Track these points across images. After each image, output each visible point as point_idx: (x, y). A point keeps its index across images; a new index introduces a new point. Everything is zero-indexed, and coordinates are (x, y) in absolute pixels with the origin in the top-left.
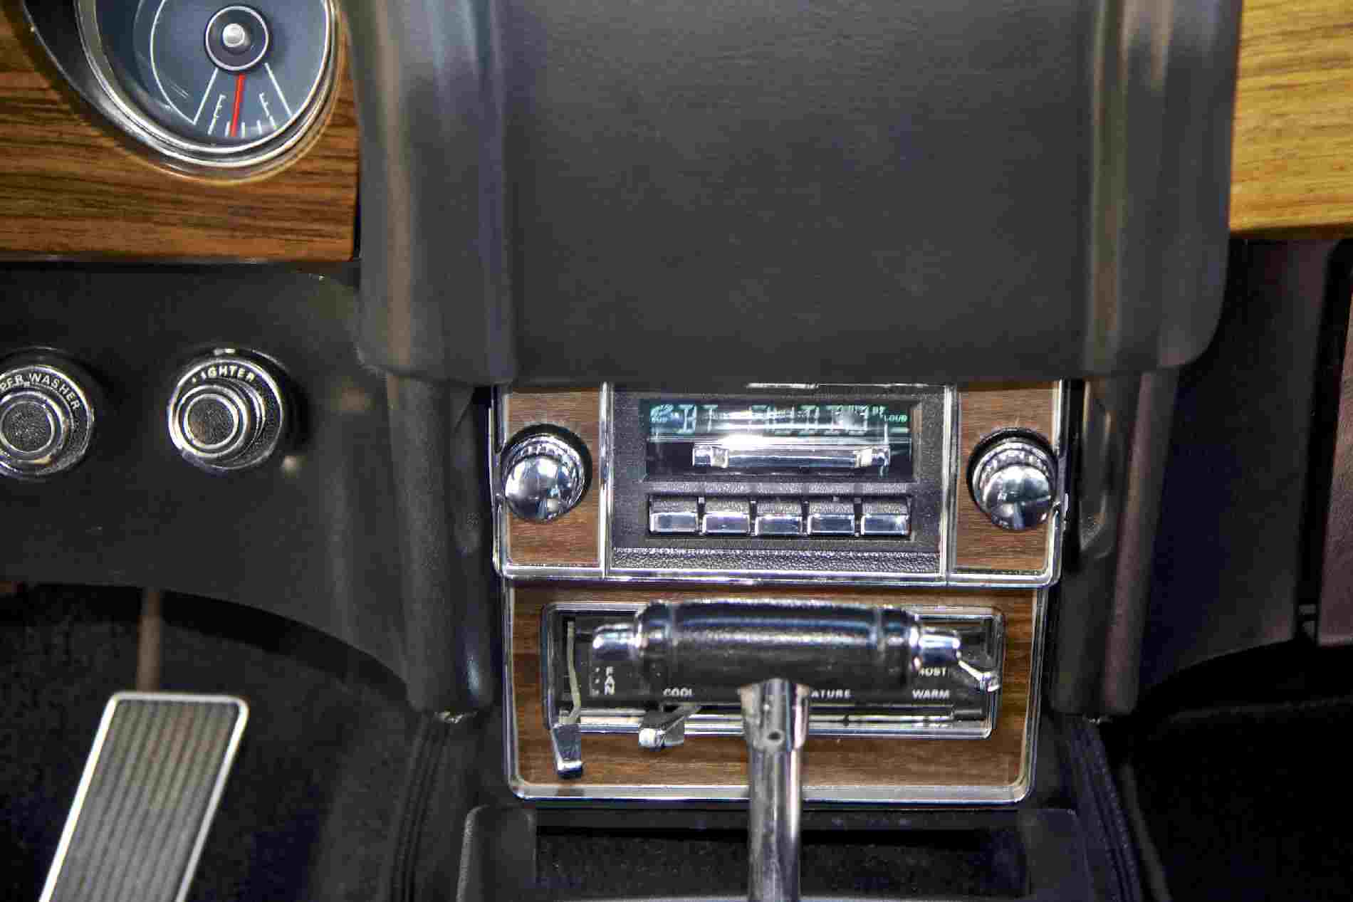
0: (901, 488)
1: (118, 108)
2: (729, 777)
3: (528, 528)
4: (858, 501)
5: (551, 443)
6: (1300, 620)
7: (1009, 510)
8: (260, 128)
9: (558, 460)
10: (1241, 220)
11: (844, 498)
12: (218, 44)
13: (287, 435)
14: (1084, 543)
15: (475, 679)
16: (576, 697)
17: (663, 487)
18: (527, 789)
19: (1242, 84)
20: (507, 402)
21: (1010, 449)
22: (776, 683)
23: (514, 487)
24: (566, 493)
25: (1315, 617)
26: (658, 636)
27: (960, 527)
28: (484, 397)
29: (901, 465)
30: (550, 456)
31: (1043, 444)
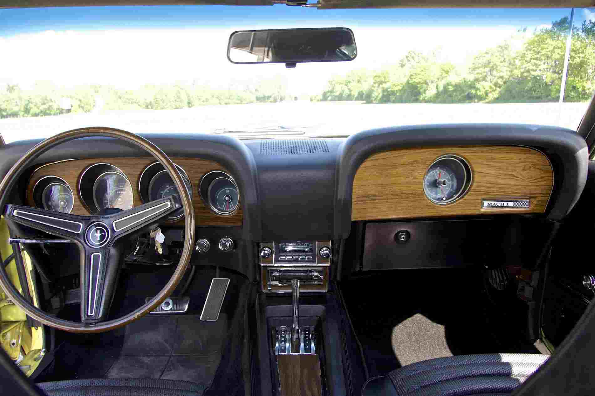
0: (310, 254)
1: (213, 208)
2: (289, 289)
3: (263, 259)
4: (306, 256)
5: (267, 249)
6: (360, 268)
7: (325, 256)
8: (230, 210)
9: (268, 251)
10: (353, 220)
11: (304, 255)
12: (225, 200)
13: (234, 247)
14: (334, 260)
15: (258, 278)
16: (270, 280)
17: (281, 254)
18: (265, 291)
19: (352, 204)
20: (261, 244)
21: (325, 249)
22: (296, 280)
23: (262, 254)
24: (269, 255)
25: (362, 267)
26: (281, 274)
27: (318, 259)
28: (258, 244)
29: (311, 250)
30: (267, 250)
31: (329, 248)
